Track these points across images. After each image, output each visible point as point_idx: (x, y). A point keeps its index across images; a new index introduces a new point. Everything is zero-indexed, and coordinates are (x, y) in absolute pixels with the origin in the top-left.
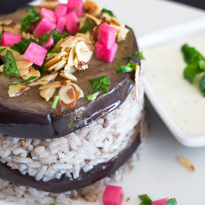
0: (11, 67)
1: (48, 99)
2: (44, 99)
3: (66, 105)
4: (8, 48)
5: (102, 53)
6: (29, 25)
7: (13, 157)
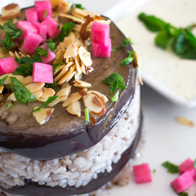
0: (24, 93)
1: (79, 114)
2: (76, 116)
3: (98, 114)
4: (10, 75)
5: (100, 51)
6: (12, 42)
7: (52, 176)
